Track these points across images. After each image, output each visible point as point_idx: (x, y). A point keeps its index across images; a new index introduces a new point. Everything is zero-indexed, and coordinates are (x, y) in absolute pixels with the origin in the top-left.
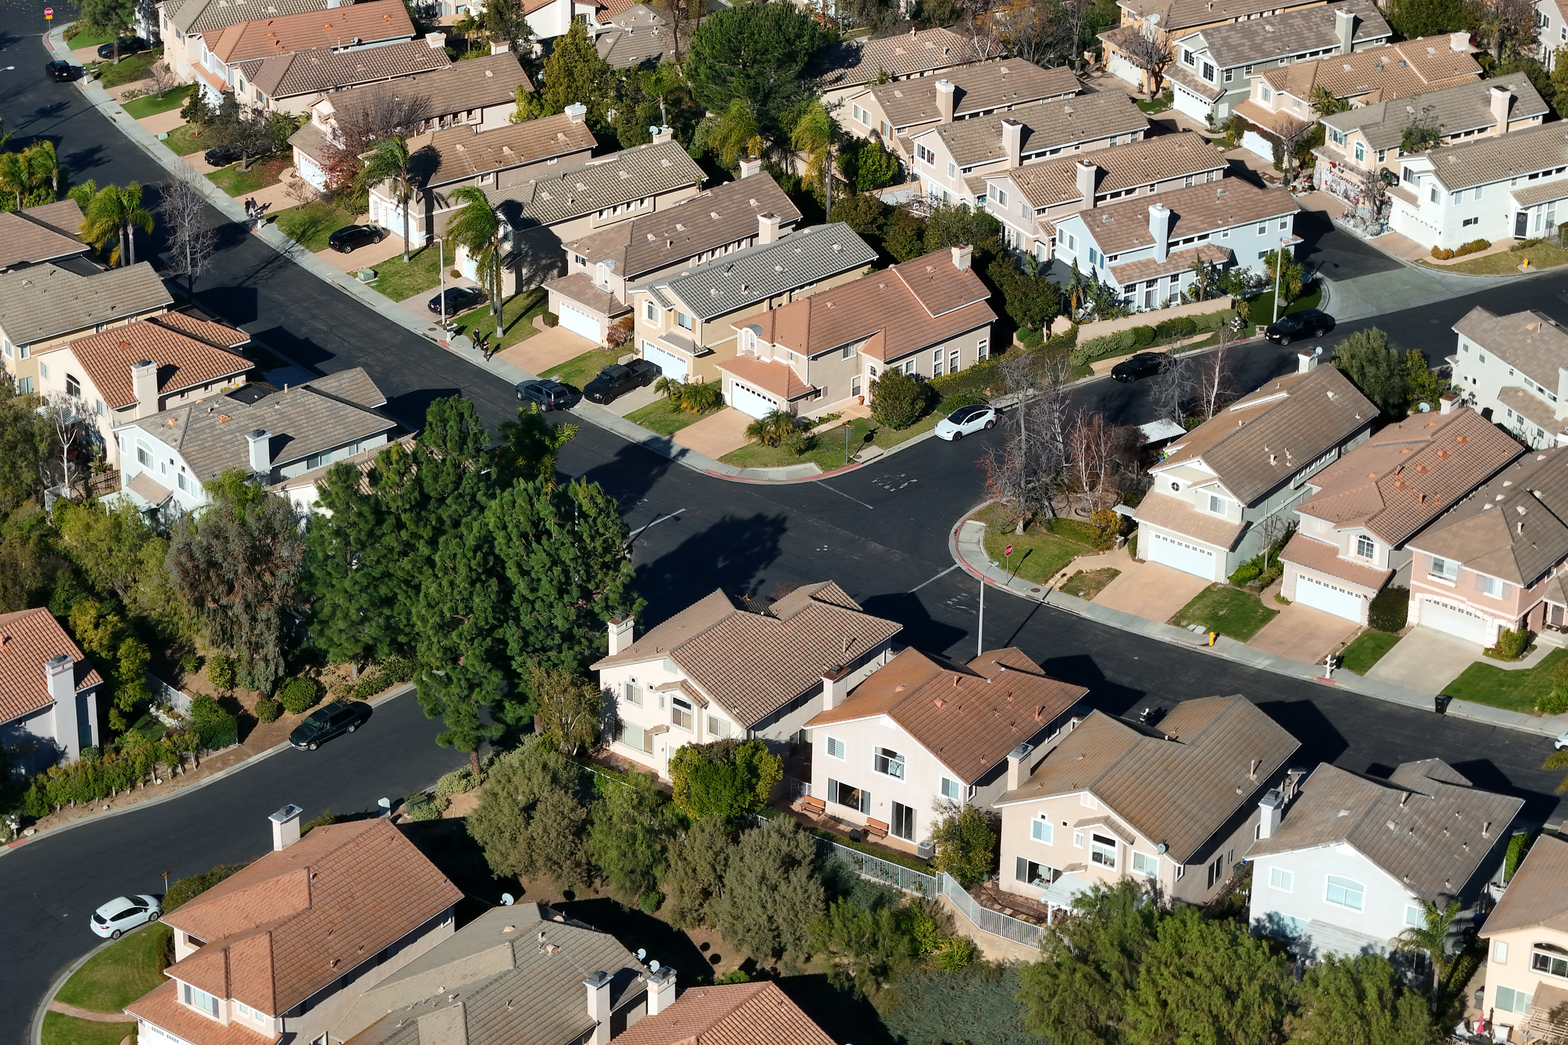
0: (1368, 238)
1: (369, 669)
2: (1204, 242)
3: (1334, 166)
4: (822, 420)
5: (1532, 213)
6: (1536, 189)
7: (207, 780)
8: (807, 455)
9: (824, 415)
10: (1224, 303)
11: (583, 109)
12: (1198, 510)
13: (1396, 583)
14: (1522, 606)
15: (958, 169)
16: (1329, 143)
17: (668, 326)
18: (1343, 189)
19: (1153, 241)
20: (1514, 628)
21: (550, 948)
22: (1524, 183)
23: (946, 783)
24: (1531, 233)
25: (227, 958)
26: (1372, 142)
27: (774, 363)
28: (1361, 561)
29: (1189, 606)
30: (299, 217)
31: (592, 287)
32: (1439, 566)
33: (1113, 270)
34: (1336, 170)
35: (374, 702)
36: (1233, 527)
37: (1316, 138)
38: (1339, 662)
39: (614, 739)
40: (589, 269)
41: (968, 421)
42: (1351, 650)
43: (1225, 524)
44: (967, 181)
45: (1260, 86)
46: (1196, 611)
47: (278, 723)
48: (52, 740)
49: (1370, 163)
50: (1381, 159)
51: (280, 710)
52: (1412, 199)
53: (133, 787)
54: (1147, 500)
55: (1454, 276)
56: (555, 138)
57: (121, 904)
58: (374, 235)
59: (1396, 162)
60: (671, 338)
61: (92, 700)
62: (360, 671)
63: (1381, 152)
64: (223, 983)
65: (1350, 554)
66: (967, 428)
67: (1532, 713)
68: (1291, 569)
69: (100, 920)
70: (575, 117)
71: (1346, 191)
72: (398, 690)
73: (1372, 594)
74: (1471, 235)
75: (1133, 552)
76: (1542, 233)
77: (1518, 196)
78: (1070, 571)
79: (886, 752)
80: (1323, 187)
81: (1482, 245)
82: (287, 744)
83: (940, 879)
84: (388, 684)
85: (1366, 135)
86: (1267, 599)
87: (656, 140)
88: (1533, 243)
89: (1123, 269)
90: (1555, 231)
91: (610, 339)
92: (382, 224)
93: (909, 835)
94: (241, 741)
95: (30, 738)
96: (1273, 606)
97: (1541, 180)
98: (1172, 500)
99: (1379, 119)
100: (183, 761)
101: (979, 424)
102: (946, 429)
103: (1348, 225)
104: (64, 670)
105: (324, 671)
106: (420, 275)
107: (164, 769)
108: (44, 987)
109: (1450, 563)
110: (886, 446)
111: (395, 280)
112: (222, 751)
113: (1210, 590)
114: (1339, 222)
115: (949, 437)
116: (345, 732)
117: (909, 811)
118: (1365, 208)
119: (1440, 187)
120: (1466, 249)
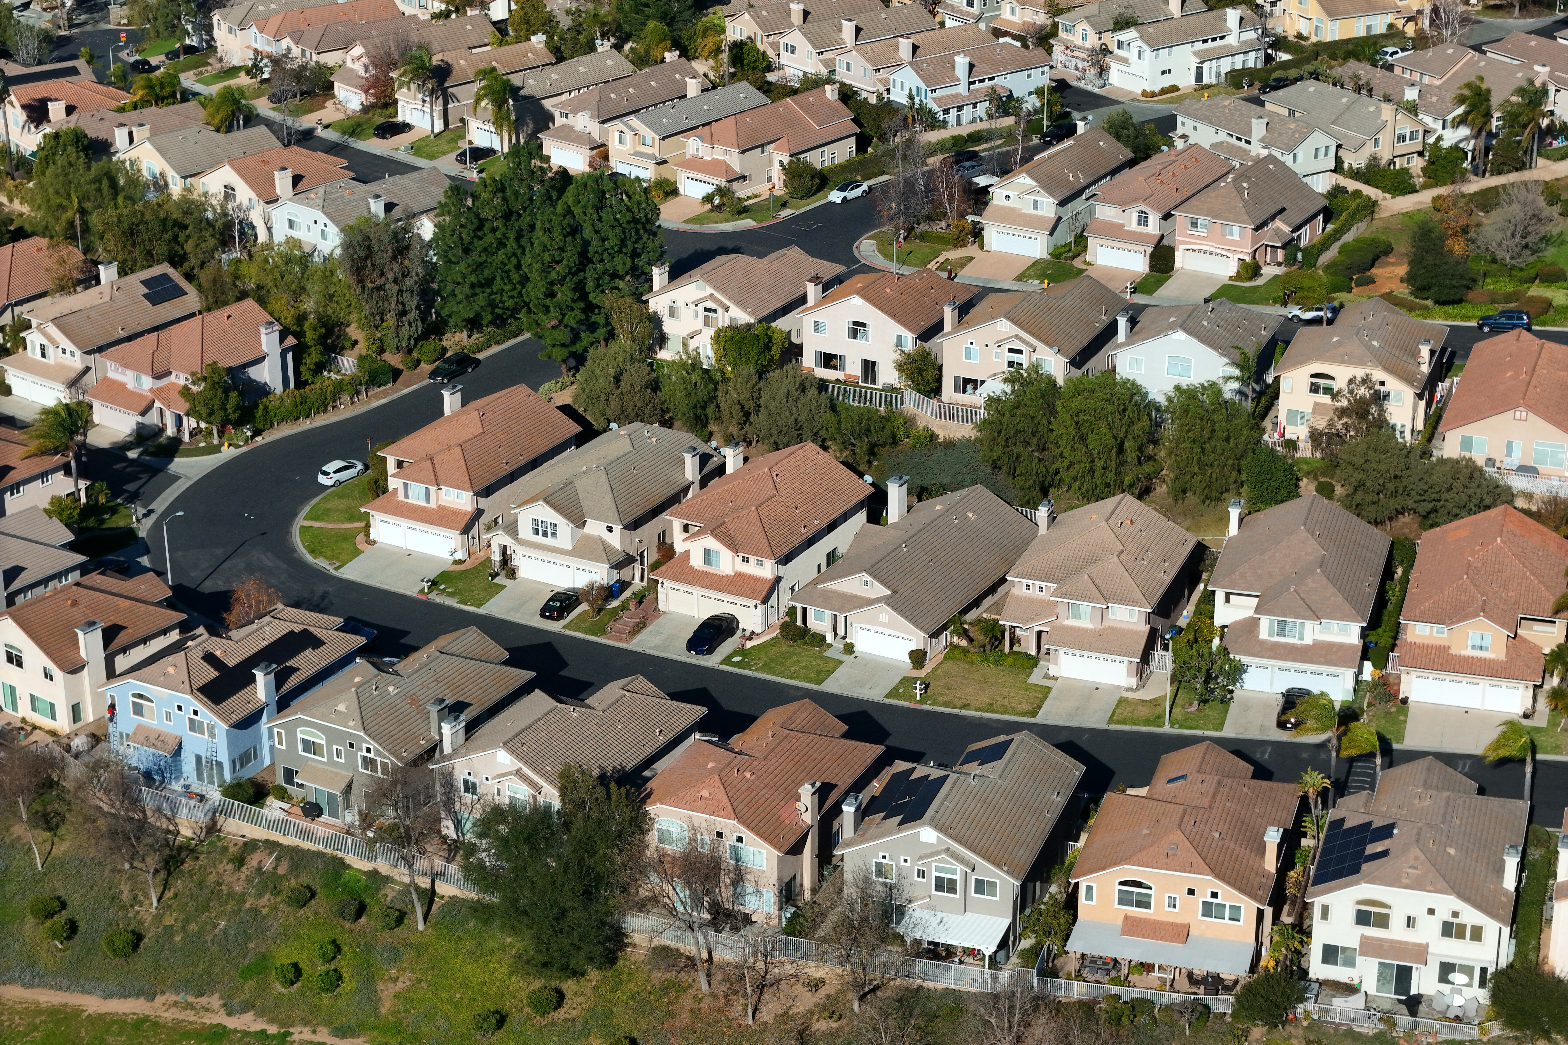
0: (1096, 90)
1: (475, 336)
2: (992, 82)
3: (1067, 48)
4: (749, 198)
5: (1206, 66)
6: (1208, 50)
7: (375, 404)
8: (744, 215)
9: (750, 194)
10: (1010, 121)
11: (544, 37)
12: (1025, 211)
13: (1165, 242)
14: (1253, 243)
15: (814, 52)
16: (1062, 34)
17: (634, 147)
18: (1073, 63)
19: (959, 80)
20: (1248, 259)
21: (654, 440)
22: (1199, 46)
23: (899, 338)
24: (1206, 80)
25: (432, 463)
26: (1093, 25)
27: (714, 160)
28: (1141, 229)
29: (1026, 271)
30: (347, 123)
31: (575, 132)
32: (1194, 224)
33: (934, 99)
34: (1068, 51)
35: (481, 356)
36: (1051, 218)
37: (1053, 31)
38: (1135, 291)
39: (660, 349)
40: (571, 121)
41: (852, 189)
42: (1140, 283)
43: (1044, 217)
44: (821, 61)
45: (1008, 6)
46: (1032, 272)
47: (417, 371)
48: (266, 384)
49: (1092, 41)
50: (1100, 39)
51: (418, 362)
52: (1125, 61)
53: (325, 411)
54: (988, 210)
55: (1159, 106)
56: (526, 56)
57: (338, 464)
58: (405, 127)
59: (1111, 40)
60: (637, 154)
61: (290, 356)
62: (470, 336)
63: (1100, 33)
64: (433, 477)
65: (1133, 225)
66: (851, 194)
67: (1268, 304)
68: (1091, 242)
69: (326, 474)
70: (538, 43)
71: (1076, 66)
72: (495, 349)
73: (1150, 250)
74: (1167, 81)
75: (982, 247)
76: (1213, 80)
77: (1196, 54)
78: (941, 259)
79: (856, 323)
80: (1059, 65)
81: (1174, 88)
82: (427, 382)
83: (904, 396)
84: (489, 346)
85: (1089, 22)
86: (1078, 263)
87: (600, 49)
88: (1208, 87)
89: (940, 99)
90: (1222, 79)
91: (591, 165)
92: (408, 121)
93: (874, 381)
94: (394, 381)
95: (251, 381)
96: (1083, 267)
97: (1210, 44)
98: (1006, 207)
99: (1096, 12)
100: (358, 393)
101: (858, 192)
102: (836, 196)
103: (1082, 84)
104: (273, 332)
105: (445, 338)
106: (444, 145)
107: (346, 398)
108: (294, 515)
109: (1202, 220)
110: (797, 208)
111: (427, 148)
112: (382, 388)
113: (1037, 262)
114: (1074, 83)
115: (839, 201)
116: (465, 372)
117: (874, 363)
118: (1092, 73)
119: (1145, 47)
120: (1164, 91)
